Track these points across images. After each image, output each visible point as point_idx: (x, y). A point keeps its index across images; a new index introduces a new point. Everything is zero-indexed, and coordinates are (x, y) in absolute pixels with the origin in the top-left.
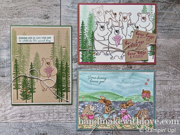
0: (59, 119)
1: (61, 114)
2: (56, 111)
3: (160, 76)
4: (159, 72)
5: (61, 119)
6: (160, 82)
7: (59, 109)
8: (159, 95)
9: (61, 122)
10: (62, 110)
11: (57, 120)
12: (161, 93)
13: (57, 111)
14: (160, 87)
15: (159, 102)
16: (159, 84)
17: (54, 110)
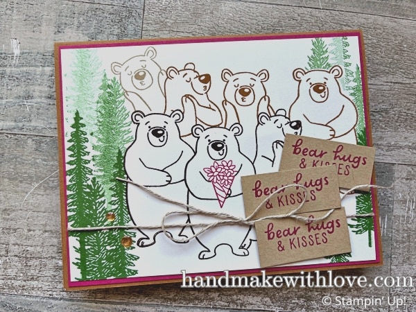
0: (24, 283)
1: (37, 262)
2: (15, 250)
3: (410, 147)
4: (407, 134)
5: (35, 283)
6: (409, 168)
7: (29, 242)
8: (403, 216)
9: (34, 293)
10: (39, 249)
11: (17, 283)
12: (409, 210)
13: (21, 249)
14: (406, 188)
15: (403, 242)
16: (405, 175)
17: (12, 247)
